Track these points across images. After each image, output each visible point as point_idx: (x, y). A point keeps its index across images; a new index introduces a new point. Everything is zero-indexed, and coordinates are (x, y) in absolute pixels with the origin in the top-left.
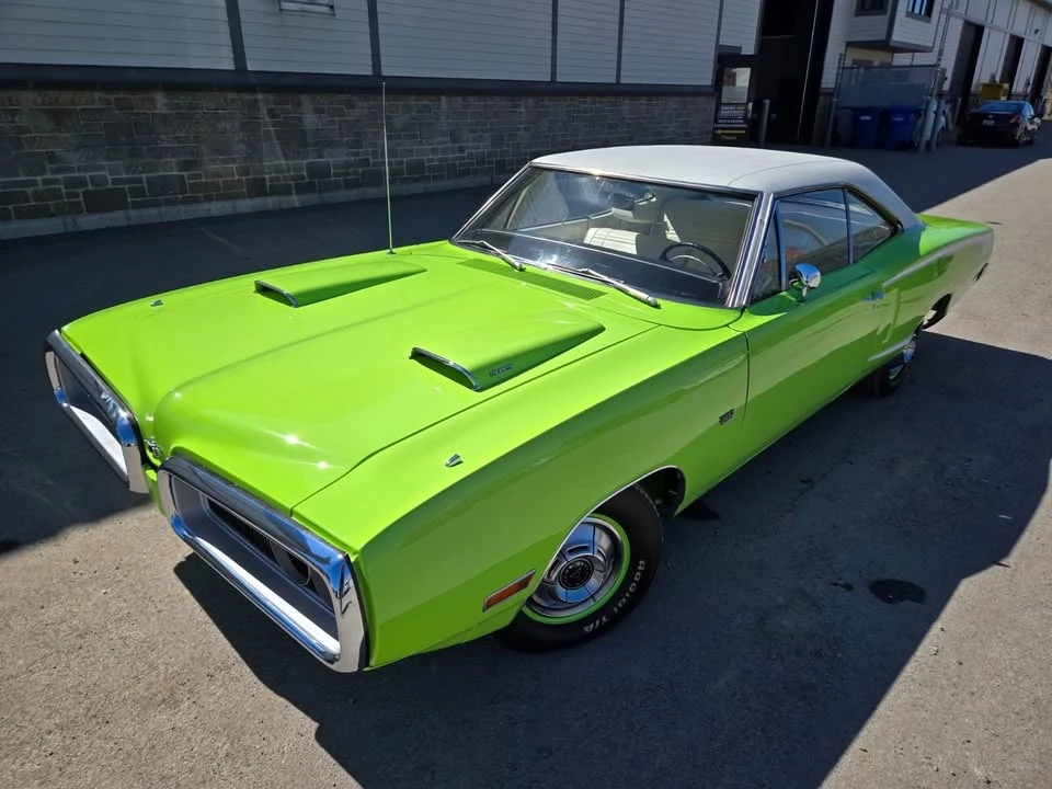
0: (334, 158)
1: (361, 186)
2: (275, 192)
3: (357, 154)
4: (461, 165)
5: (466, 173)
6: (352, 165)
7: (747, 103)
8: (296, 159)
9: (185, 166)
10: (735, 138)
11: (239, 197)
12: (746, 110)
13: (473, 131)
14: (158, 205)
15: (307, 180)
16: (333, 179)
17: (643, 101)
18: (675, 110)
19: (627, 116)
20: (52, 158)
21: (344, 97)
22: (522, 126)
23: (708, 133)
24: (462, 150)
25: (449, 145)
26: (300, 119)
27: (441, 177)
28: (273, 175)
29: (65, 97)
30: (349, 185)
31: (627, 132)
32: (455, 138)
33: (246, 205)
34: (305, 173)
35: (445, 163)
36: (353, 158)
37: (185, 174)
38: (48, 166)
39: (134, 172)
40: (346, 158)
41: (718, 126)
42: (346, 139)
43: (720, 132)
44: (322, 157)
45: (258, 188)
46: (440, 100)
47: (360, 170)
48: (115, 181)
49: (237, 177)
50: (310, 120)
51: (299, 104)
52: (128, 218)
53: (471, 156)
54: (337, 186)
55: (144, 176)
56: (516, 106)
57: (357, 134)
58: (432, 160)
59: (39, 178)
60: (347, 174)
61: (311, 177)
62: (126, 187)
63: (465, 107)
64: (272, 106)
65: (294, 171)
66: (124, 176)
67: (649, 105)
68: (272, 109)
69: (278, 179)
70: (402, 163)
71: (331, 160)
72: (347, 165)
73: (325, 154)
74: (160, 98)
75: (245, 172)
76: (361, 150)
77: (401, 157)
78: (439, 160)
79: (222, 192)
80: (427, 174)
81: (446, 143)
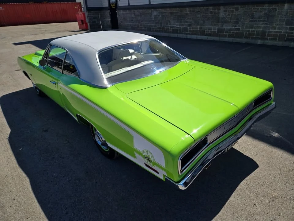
0: (226, 27)
1: (234, 37)
2: (206, 35)
6: (233, 30)
8: (215, 26)
9: (189, 25)
11: (198, 35)
14: (183, 34)
15: (216, 33)
16: (225, 33)
21: (236, 6)
25: (284, 26)
26: (218, 14)
27: (275, 40)
28: (208, 30)
30: (230, 36)
33: (200, 37)
34: (216, 31)
35: (279, 34)
36: (234, 28)
37: (189, 27)
40: (231, 27)
42: (232, 21)
44: (223, 26)
45: (203, 33)
47: (235, 32)
48: (177, 27)
49: (199, 30)
50: (222, 14)
51: (219, 9)
52: (177, 36)
54: (225, 36)
55: (181, 27)
57: (237, 19)
58: (271, 32)
60: (230, 32)
61: (217, 32)
62: (178, 29)
65: (213, 30)
68: (211, 11)
69: (208, 32)
70: (254, 31)
71: (225, 27)
72: (231, 30)
73: (224, 25)
74: (187, 9)
75: (201, 28)
76: (237, 25)
77: (255, 29)
78: (274, 32)
79: (195, 33)
80: (266, 37)
81: (282, 25)
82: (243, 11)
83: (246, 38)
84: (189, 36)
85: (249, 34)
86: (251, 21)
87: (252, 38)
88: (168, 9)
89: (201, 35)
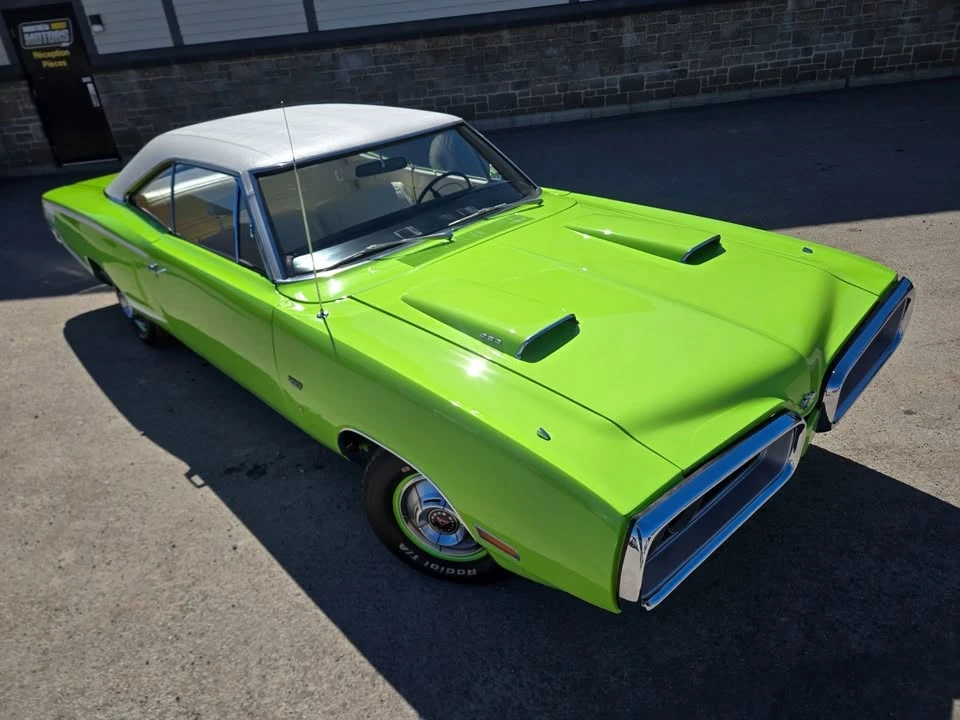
0: (648, 72)
1: (674, 96)
2: (587, 104)
3: (675, 66)
4: (802, 69)
5: (812, 76)
6: (667, 77)
8: (611, 74)
9: (518, 86)
11: (559, 108)
13: (827, 30)
14: (494, 116)
15: (619, 93)
16: (645, 90)
20: (431, 84)
21: (667, 13)
22: (907, 18)
24: (807, 52)
25: (791, 48)
26: (620, 39)
27: (774, 83)
28: (589, 90)
29: (442, 40)
30: (660, 96)
32: (799, 39)
33: (562, 116)
34: (618, 87)
35: (781, 68)
36: (669, 70)
37: (517, 92)
38: (428, 90)
39: (482, 93)
40: (663, 71)
42: (663, 53)
44: (637, 71)
45: (573, 102)
47: (675, 81)
48: (468, 100)
49: (557, 93)
50: (629, 38)
51: (621, 25)
53: (820, 58)
54: (648, 97)
55: (487, 96)
57: (676, 47)
58: (766, 66)
59: (422, 99)
60: (661, 85)
61: (622, 90)
62: (475, 103)
64: (595, 31)
65: (608, 86)
66: (475, 96)
68: (595, 33)
69: (592, 93)
70: (725, 71)
71: (645, 74)
72: (663, 77)
73: (640, 68)
74: (506, 35)
75: (564, 88)
76: (679, 62)
77: (725, 64)
78: (772, 65)
79: (544, 105)
80: (755, 80)
81: (787, 46)
82: (690, 23)
83: (706, 91)
84: (522, 120)
85: (714, 81)
86: (713, 47)
87: (722, 89)
88: (421, 44)
89: (568, 107)
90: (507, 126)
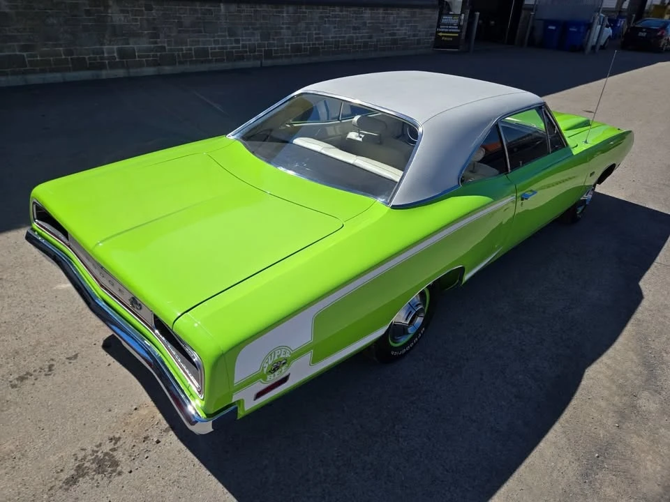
0: (137, 45)
1: (159, 65)
2: (92, 67)
3: (156, 43)
4: (237, 52)
5: (241, 58)
6: (152, 51)
7: (461, 15)
8: (108, 45)
9: (25, 48)
10: (451, 39)
11: (68, 70)
12: (460, 20)
13: (245, 29)
16: (138, 59)
17: (381, 11)
18: (406, 17)
19: (368, 21)
22: (285, 26)
23: (431, 35)
24: (237, 41)
25: (228, 38)
27: (222, 61)
28: (91, 56)
30: (149, 64)
31: (367, 33)
32: (232, 33)
33: (72, 76)
34: (115, 55)
35: (224, 51)
36: (152, 45)
37: (25, 54)
40: (149, 46)
41: (440, 30)
42: (146, 32)
43: (441, 34)
44: (128, 44)
45: (80, 64)
46: (219, 6)
49: (63, 57)
50: (117, 18)
51: (109, 7)
53: (244, 46)
54: (141, 65)
56: (279, 12)
57: (154, 29)
58: (215, 49)
60: (149, 56)
61: (119, 58)
63: (239, 11)
64: (88, 8)
65: (107, 53)
67: (386, 14)
68: (88, 10)
69: (95, 59)
70: (190, 50)
71: (135, 47)
72: (149, 50)
73: (131, 42)
75: (69, 53)
76: (159, 40)
77: (190, 45)
78: (220, 48)
79: (53, 67)
80: (210, 58)
81: (225, 36)
82: (161, 12)
83: (181, 63)
84: (34, 79)
85: (184, 56)
86: (179, 32)
87: (191, 62)
89: (75, 69)
90: (21, 83)
